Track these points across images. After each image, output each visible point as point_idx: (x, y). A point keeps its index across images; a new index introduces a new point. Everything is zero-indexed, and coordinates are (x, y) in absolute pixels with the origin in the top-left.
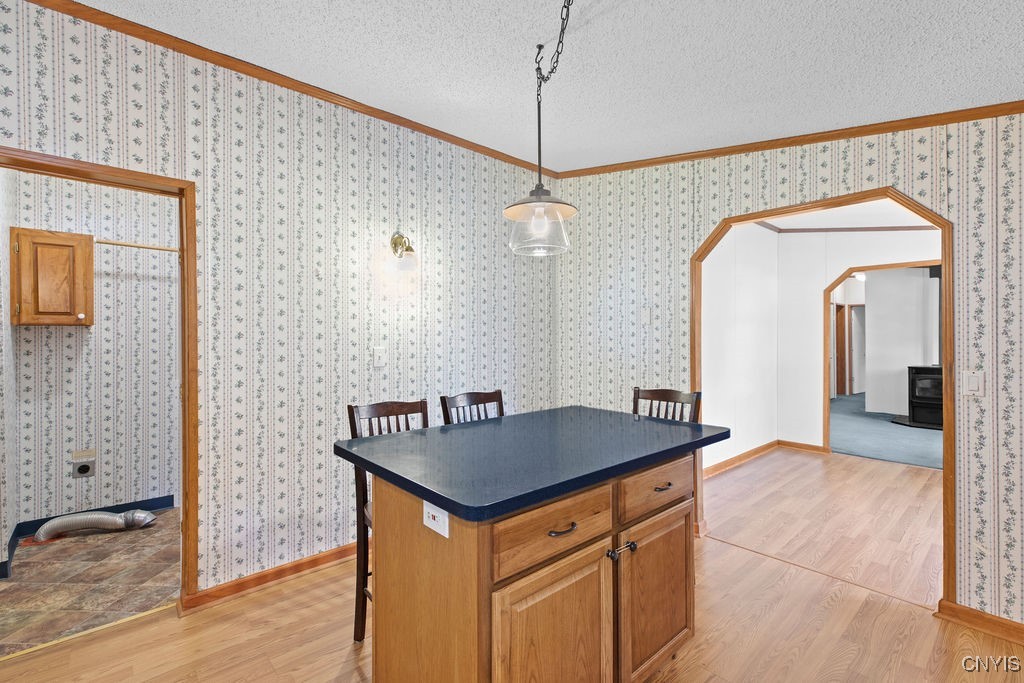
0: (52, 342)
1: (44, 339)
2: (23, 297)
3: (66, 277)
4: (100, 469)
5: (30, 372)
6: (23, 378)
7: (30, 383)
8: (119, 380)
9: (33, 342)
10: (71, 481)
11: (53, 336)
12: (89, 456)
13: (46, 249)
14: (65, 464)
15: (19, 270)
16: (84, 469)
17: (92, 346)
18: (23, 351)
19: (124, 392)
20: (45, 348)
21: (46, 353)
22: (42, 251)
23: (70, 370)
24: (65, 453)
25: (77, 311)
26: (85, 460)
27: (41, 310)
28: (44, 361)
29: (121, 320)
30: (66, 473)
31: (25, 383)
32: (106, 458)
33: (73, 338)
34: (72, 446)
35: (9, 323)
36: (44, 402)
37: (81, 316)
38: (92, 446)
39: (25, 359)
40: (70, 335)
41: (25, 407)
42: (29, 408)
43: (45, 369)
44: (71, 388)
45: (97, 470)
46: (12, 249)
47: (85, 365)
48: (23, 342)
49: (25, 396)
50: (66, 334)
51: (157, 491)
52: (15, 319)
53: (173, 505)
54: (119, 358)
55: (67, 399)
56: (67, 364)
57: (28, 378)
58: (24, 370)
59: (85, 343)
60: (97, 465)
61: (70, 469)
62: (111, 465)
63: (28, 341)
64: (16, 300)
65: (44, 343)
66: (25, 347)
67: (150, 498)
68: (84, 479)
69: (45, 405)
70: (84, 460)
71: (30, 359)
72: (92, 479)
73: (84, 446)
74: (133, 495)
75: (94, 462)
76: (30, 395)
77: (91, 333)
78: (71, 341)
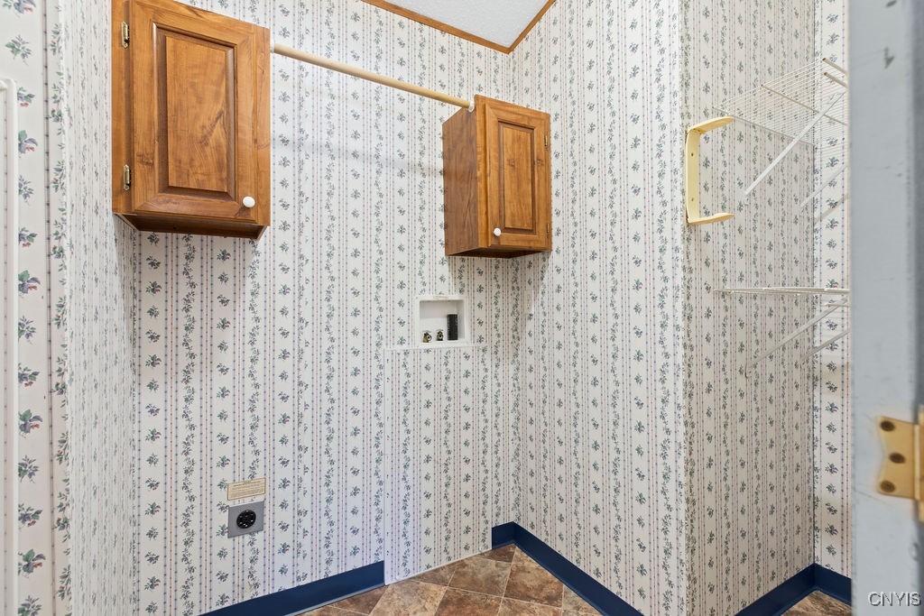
0: (195, 265)
1: (182, 261)
2: (138, 149)
3: (220, 114)
4: (272, 517)
5: (156, 325)
6: (145, 338)
7: (157, 349)
8: (302, 346)
9: (162, 266)
10: (226, 542)
11: (197, 255)
12: (254, 493)
13: (183, 43)
14: (216, 510)
15: (130, 85)
16: (246, 520)
17: (259, 279)
18: (146, 284)
19: (309, 368)
20: (183, 279)
21: (184, 290)
22: (175, 46)
23: (224, 324)
24: (216, 489)
25: (240, 190)
26: (247, 501)
27: (173, 182)
28: (182, 305)
29: (305, 230)
30: (217, 529)
31: (149, 349)
32: (283, 495)
33: (230, 262)
34: (226, 474)
35: (109, 206)
36: (182, 386)
37: (249, 201)
38: (259, 473)
39: (149, 300)
40: (224, 256)
41: (149, 397)
42: (155, 398)
43: (183, 321)
44: (226, 358)
45: (266, 519)
46: (116, 35)
47: (249, 314)
48: (146, 265)
49: (149, 374)
50: (217, 252)
51: (359, 555)
52: (122, 199)
53: (382, 580)
54: (302, 302)
55: (221, 381)
56: (221, 312)
57: (154, 338)
58: (148, 323)
59: (248, 272)
60: (266, 512)
61: (223, 519)
62: (290, 508)
63: (154, 264)
64: (124, 158)
65: (181, 269)
66: (150, 276)
67: (349, 569)
68: (247, 538)
69: (183, 393)
70: (245, 502)
71: (157, 301)
72: (259, 536)
73: (248, 473)
74: (324, 565)
75: (262, 505)
76: (157, 373)
77: (257, 253)
78: (226, 267)
